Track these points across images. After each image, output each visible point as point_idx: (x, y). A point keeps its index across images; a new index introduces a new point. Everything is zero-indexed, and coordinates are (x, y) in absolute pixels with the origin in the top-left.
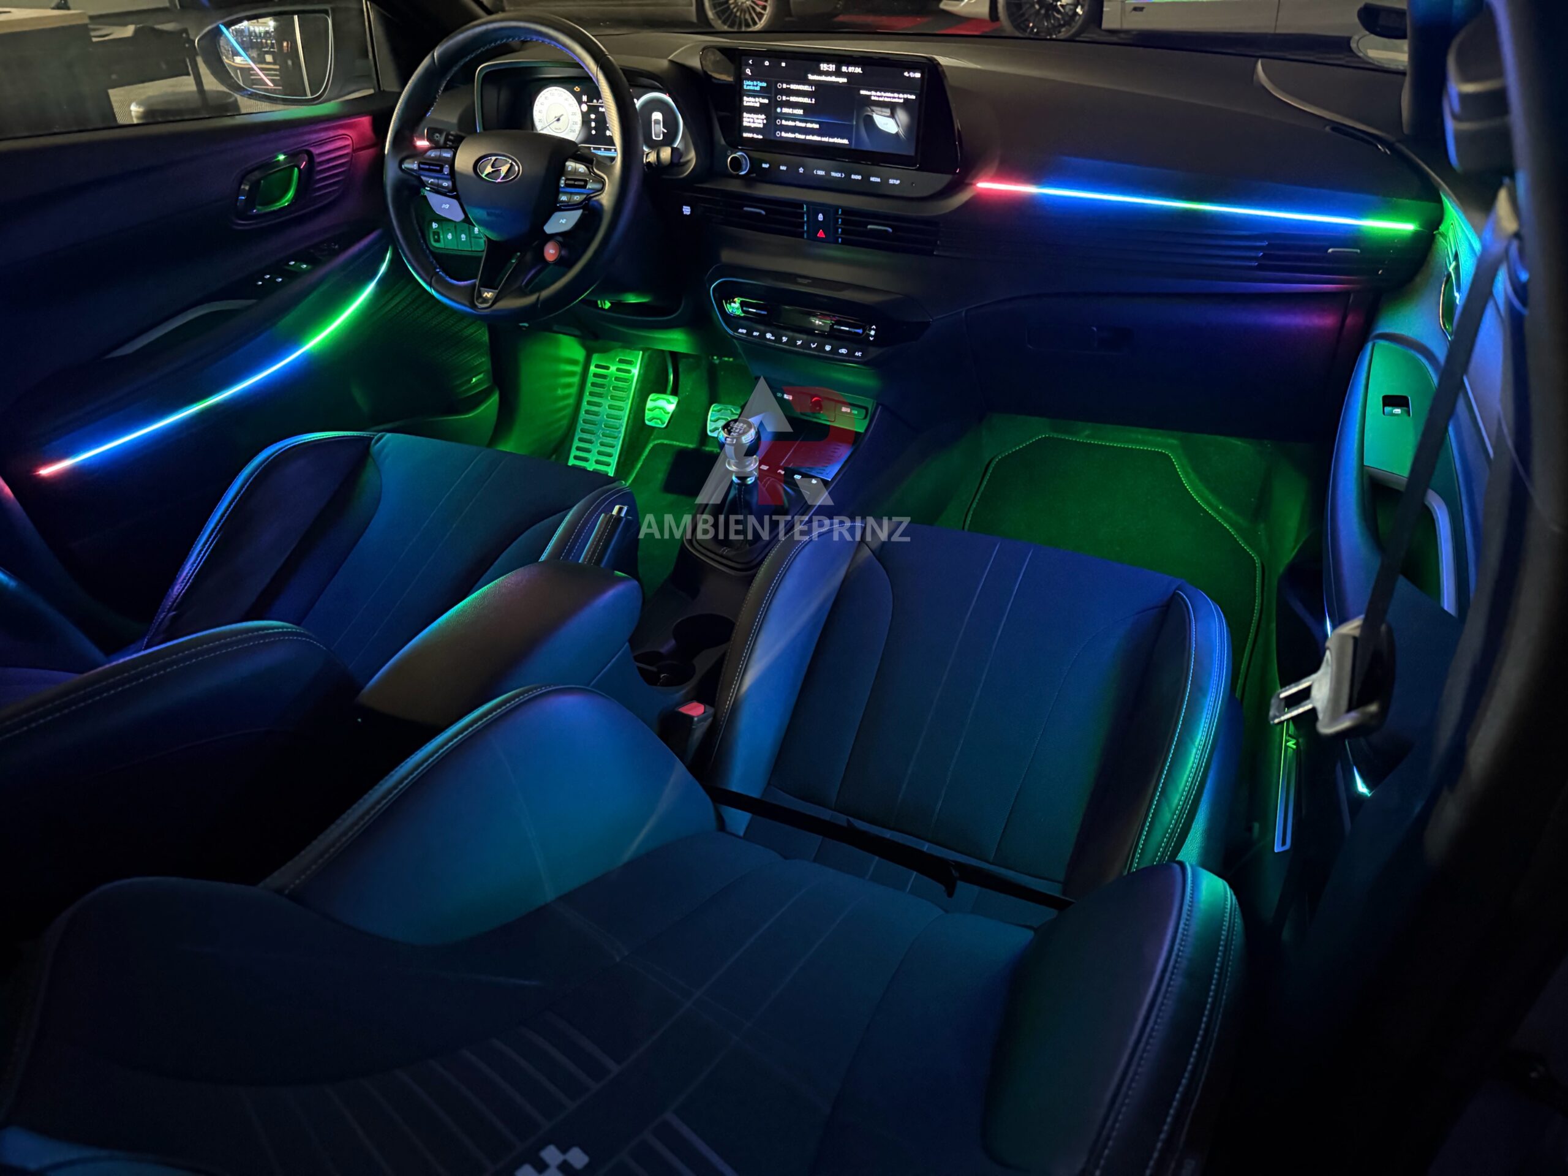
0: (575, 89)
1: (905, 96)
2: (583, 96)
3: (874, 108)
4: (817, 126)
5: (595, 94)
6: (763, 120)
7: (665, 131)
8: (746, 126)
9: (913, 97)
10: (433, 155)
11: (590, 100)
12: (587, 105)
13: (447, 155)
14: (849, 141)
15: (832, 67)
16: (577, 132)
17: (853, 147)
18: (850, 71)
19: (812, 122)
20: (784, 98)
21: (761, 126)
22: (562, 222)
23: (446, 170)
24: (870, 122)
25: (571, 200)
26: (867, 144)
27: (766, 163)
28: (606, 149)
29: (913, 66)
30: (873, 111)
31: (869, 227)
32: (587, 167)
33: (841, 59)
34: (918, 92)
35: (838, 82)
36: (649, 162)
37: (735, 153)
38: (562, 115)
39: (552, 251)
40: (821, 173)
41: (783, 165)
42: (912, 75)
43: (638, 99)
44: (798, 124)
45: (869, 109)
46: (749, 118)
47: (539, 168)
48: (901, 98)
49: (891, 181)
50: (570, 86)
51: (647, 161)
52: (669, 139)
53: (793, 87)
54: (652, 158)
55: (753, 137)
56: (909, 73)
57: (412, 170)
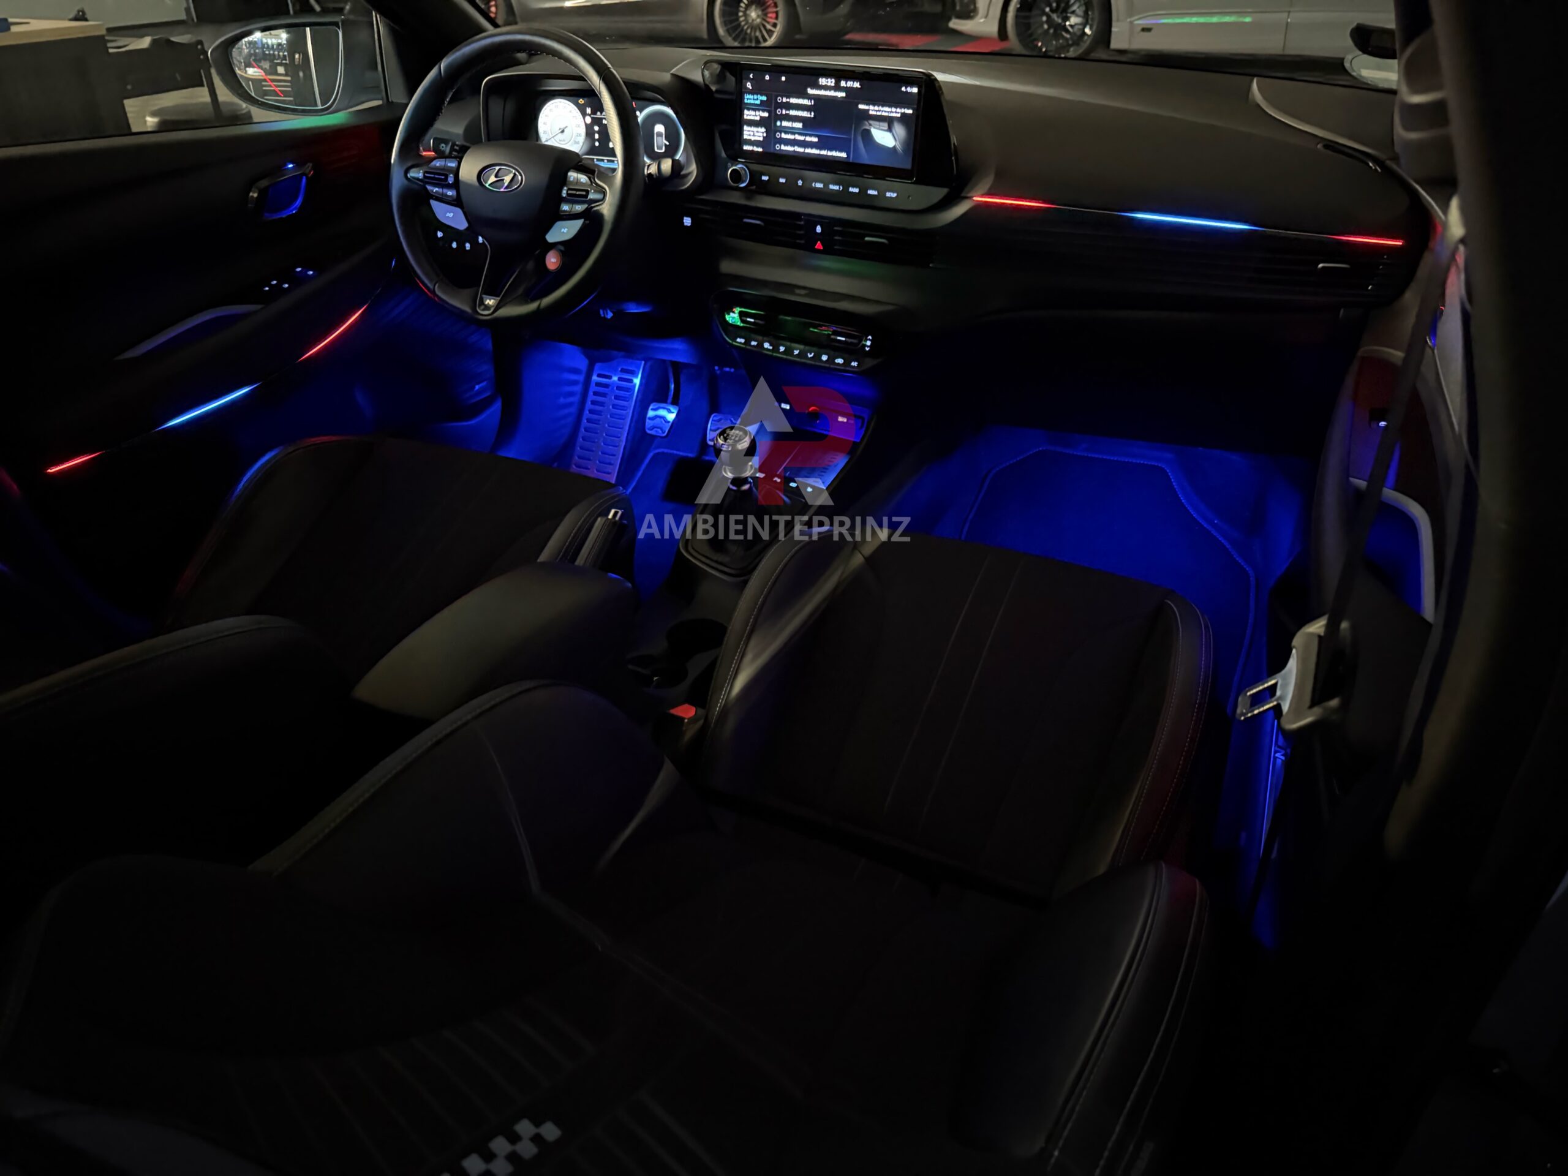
0: (579, 101)
1: (903, 110)
2: (587, 108)
3: (871, 122)
4: (815, 140)
5: (598, 107)
6: (763, 133)
7: (667, 143)
8: (746, 139)
9: (910, 111)
10: (438, 165)
11: (594, 112)
12: (592, 118)
13: (452, 164)
14: (847, 154)
15: (831, 82)
16: (581, 144)
17: (851, 161)
18: (848, 86)
19: (811, 135)
20: (784, 112)
21: (761, 139)
22: (564, 231)
23: (451, 180)
24: (867, 135)
25: (573, 210)
26: (865, 158)
27: (765, 175)
28: (608, 161)
29: (910, 80)
30: (870, 125)
31: (867, 239)
32: (590, 178)
33: (840, 74)
34: (916, 106)
35: (836, 97)
36: (650, 173)
37: (736, 165)
38: (566, 127)
39: (553, 260)
40: (819, 185)
41: (783, 177)
42: (909, 89)
43: (641, 112)
44: (798, 137)
45: (867, 123)
46: (749, 131)
47: (541, 178)
48: (899, 113)
49: (888, 194)
50: (575, 99)
51: (649, 172)
52: (671, 151)
53: (793, 101)
54: (653, 169)
55: (752, 150)
56: (906, 88)
57: (418, 179)
